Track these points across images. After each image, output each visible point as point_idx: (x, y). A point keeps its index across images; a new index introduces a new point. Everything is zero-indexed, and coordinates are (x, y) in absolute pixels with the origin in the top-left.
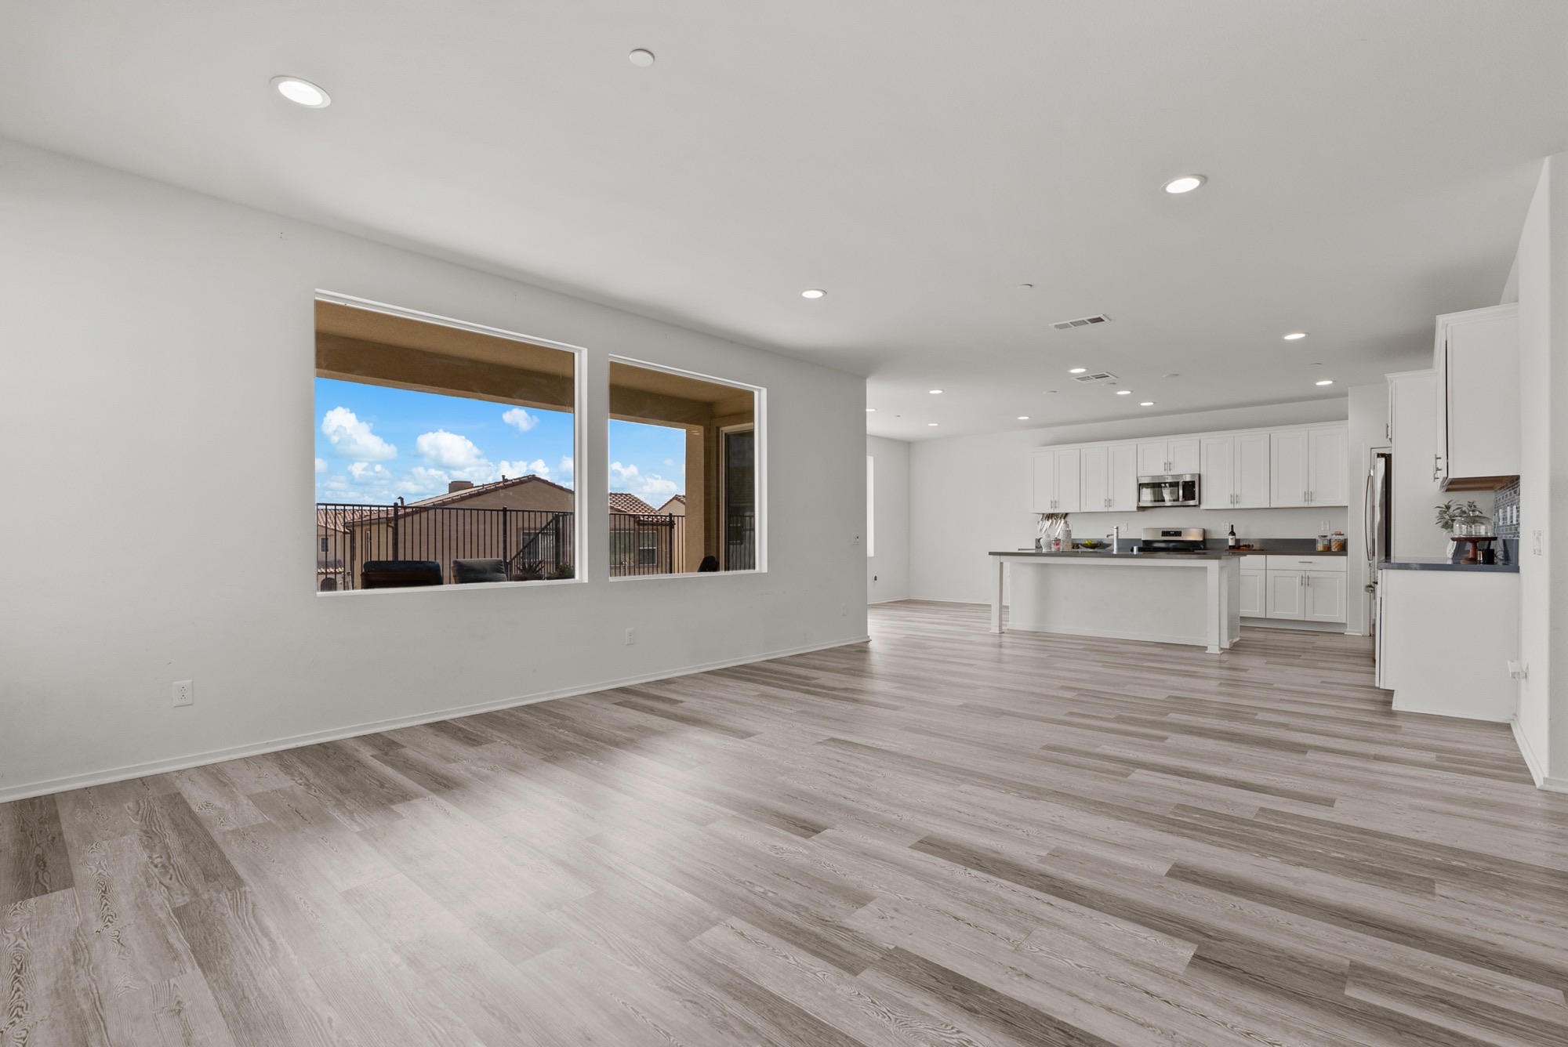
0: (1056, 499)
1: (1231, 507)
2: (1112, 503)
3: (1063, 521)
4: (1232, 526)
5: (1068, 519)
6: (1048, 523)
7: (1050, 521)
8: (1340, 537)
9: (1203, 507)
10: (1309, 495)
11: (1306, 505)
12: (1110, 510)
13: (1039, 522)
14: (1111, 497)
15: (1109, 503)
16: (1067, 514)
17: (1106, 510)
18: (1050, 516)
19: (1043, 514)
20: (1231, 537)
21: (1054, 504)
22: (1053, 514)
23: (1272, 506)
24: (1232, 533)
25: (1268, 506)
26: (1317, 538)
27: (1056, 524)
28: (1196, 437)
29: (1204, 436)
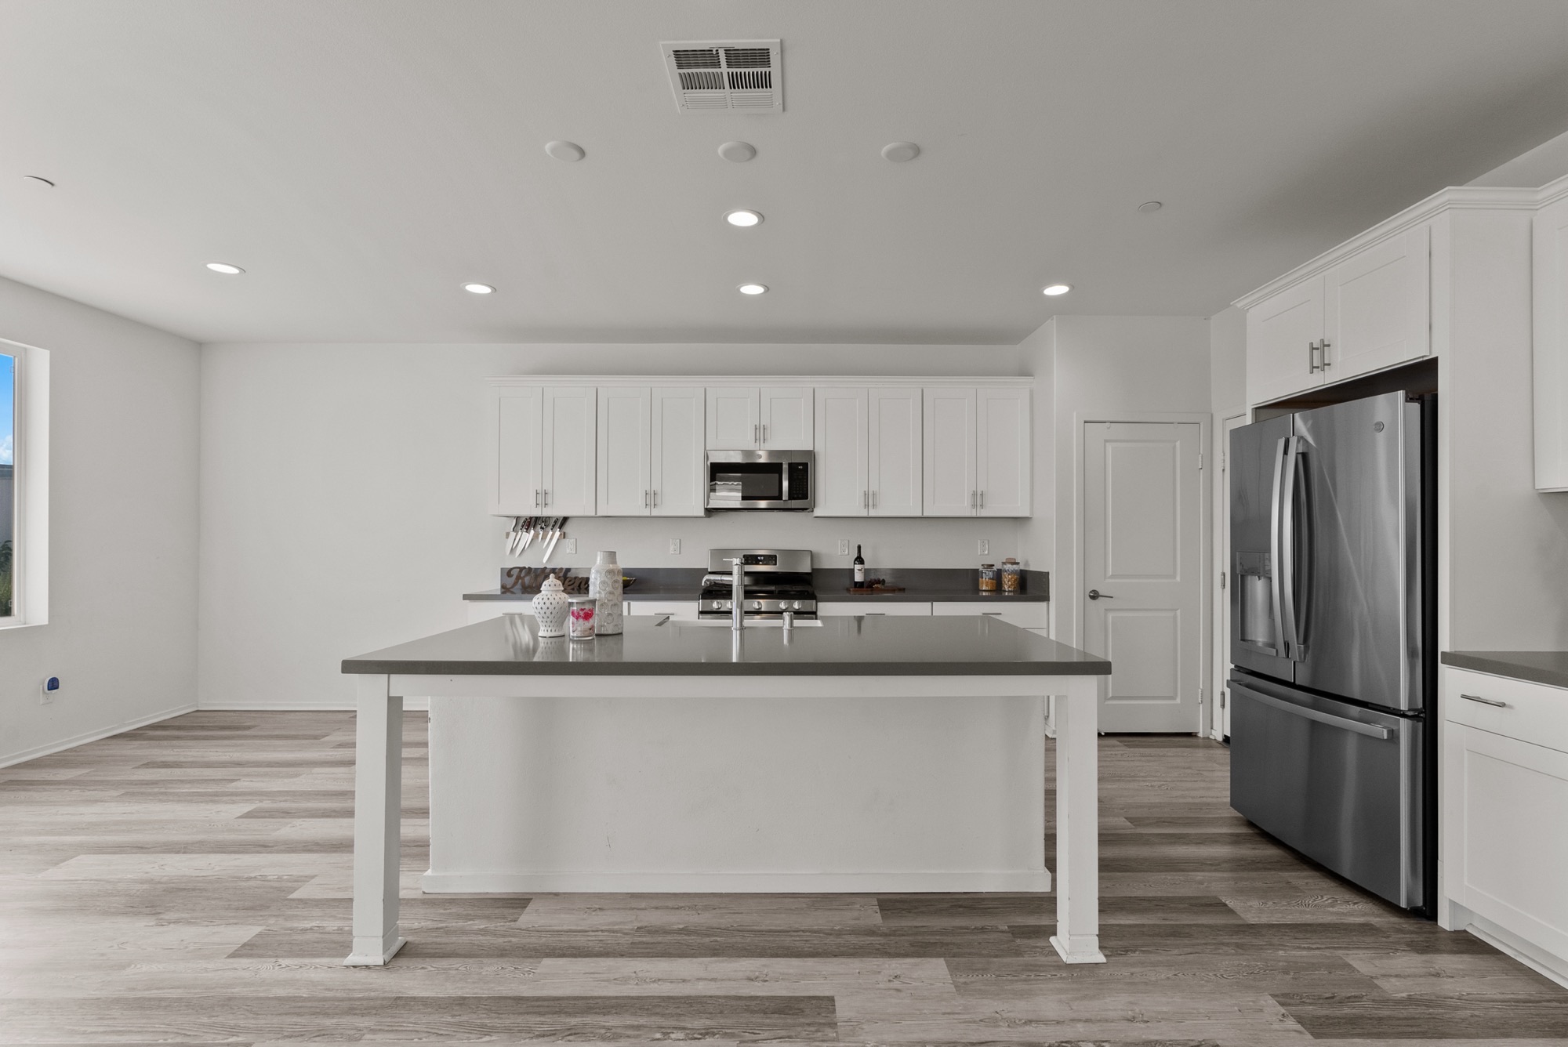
0: (547, 487)
1: (864, 513)
2: (658, 501)
3: (558, 533)
4: (859, 547)
5: (567, 528)
6: (527, 537)
7: (532, 532)
8: (1015, 567)
9: (818, 512)
10: (978, 498)
11: (974, 514)
12: (655, 512)
13: (508, 535)
14: (656, 487)
15: (652, 498)
16: (565, 519)
17: (646, 513)
18: (531, 523)
19: (518, 518)
20: (857, 567)
21: (543, 497)
22: (537, 519)
23: (925, 514)
24: (859, 560)
25: (920, 515)
26: (981, 568)
27: (544, 538)
28: (807, 383)
29: (821, 383)
